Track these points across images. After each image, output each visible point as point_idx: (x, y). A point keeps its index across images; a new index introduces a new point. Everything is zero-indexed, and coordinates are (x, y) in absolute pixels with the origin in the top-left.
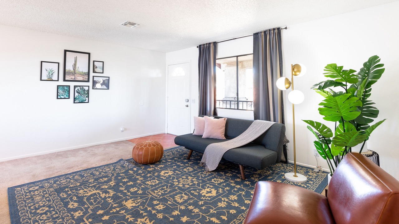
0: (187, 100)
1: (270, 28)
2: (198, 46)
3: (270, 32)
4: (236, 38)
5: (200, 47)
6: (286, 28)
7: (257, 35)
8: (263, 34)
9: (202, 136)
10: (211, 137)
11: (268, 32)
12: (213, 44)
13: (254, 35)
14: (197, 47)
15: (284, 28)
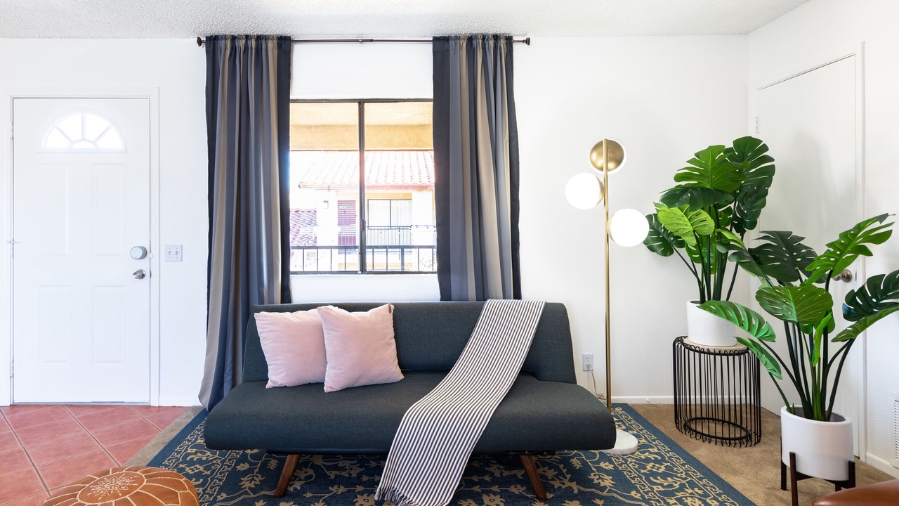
0: (140, 253)
1: (484, 31)
2: (203, 39)
3: (486, 42)
4: (372, 41)
5: (212, 43)
6: (527, 41)
7: (446, 43)
8: (465, 44)
9: (322, 384)
10: (363, 382)
11: (481, 41)
12: (275, 42)
13: (436, 42)
14: (200, 42)
15: (523, 41)
